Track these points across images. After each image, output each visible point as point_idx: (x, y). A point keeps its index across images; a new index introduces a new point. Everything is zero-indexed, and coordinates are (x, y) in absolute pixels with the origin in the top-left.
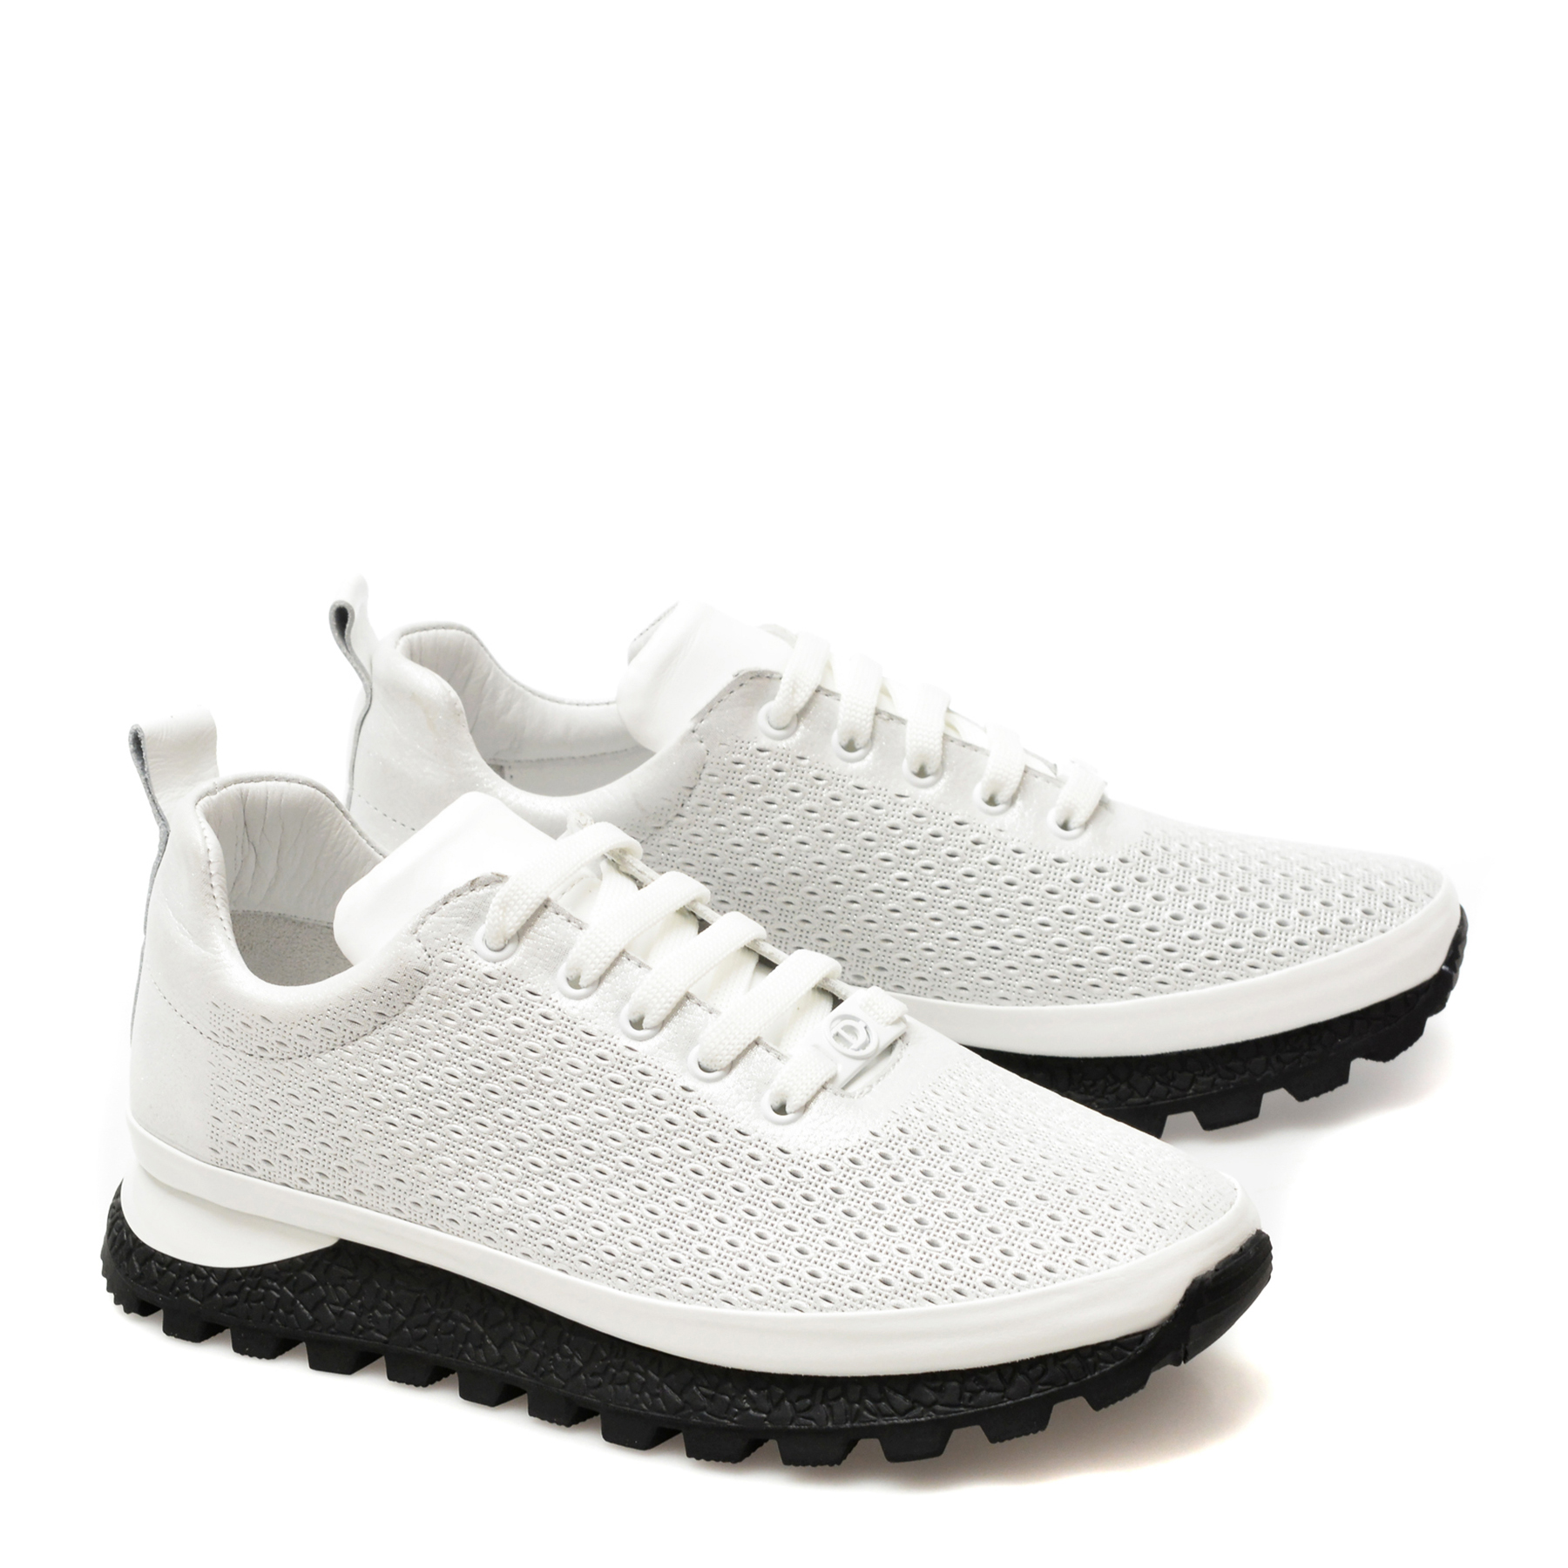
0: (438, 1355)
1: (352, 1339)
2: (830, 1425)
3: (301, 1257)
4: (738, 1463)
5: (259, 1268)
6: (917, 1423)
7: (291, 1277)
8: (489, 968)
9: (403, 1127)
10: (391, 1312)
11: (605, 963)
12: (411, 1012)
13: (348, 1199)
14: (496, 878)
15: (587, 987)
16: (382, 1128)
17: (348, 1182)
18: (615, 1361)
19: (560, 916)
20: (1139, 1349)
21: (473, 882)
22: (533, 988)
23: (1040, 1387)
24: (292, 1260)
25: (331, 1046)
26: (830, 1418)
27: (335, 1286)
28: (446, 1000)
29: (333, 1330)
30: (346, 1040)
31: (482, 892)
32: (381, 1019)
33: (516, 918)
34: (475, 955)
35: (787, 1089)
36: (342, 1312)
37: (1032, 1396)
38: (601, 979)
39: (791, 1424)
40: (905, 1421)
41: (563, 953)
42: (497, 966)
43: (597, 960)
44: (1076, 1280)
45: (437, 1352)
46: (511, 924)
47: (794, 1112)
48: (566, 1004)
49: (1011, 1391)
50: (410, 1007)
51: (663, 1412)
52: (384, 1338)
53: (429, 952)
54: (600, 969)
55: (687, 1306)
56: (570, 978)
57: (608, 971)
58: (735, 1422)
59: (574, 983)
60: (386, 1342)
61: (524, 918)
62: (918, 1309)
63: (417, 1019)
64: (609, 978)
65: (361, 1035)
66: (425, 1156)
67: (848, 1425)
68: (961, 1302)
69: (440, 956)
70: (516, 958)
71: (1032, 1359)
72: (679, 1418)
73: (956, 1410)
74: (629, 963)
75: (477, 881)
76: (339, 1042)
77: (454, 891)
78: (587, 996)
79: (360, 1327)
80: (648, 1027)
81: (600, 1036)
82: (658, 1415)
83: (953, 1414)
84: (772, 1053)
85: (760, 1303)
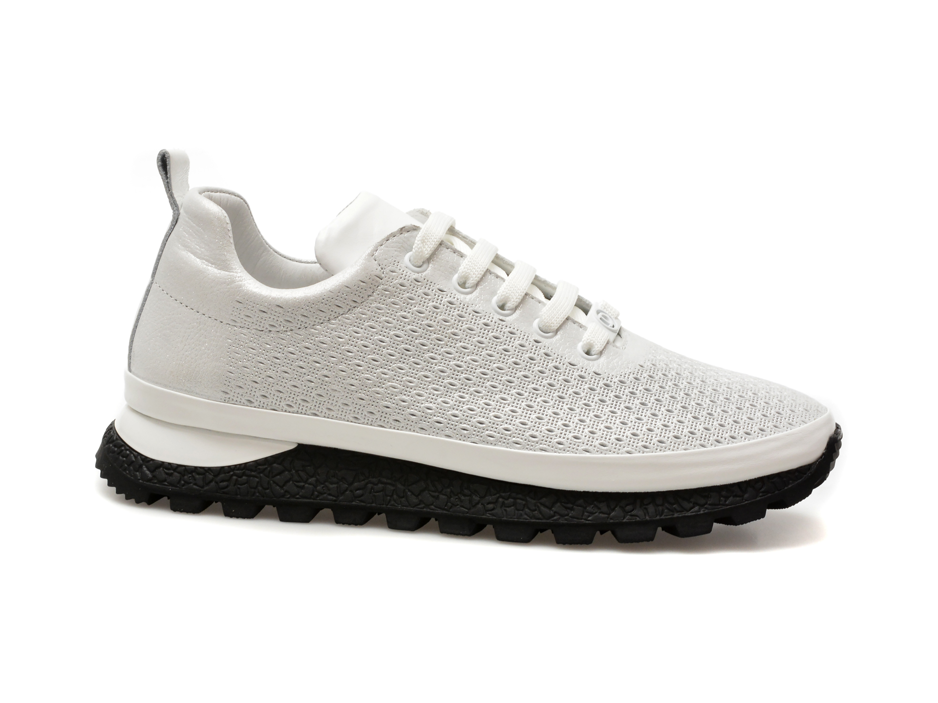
0: (374, 505)
1: (312, 500)
2: (647, 518)
3: (272, 457)
4: (590, 545)
5: (243, 465)
6: (697, 515)
7: (266, 468)
8: (415, 276)
9: (366, 367)
10: (337, 483)
11: (481, 274)
12: (372, 300)
13: (319, 414)
14: (414, 227)
15: (471, 288)
16: (352, 368)
17: (322, 403)
18: (503, 494)
19: (449, 250)
20: (809, 474)
21: (402, 229)
22: (441, 287)
23: (761, 494)
24: (266, 458)
25: (321, 321)
26: (647, 515)
27: (297, 471)
28: (393, 293)
29: (298, 496)
30: (332, 317)
31: (406, 235)
32: (354, 304)
33: (429, 249)
34: (407, 269)
35: (592, 342)
36: (304, 485)
37: (757, 499)
38: (477, 285)
39: (623, 519)
40: (689, 514)
41: (454, 269)
42: (420, 274)
43: (477, 273)
44: (776, 435)
45: (372, 503)
46: (426, 252)
47: (597, 354)
48: (461, 297)
49: (746, 496)
50: (371, 298)
51: (541, 519)
52: (334, 498)
53: (381, 266)
54: (478, 277)
55: (561, 454)
56: (460, 283)
57: (482, 279)
58: (589, 520)
59: (463, 285)
60: (335, 501)
61: (433, 249)
62: (696, 450)
63: (375, 305)
64: (482, 283)
65: (341, 313)
66: (380, 385)
67: (658, 517)
68: (720, 447)
69: (387, 269)
70: (429, 270)
71: (755, 479)
72: (552, 521)
73: (717, 507)
74: (491, 275)
75: (404, 229)
76: (327, 319)
77: (392, 233)
78: (471, 293)
79: (316, 493)
80: (509, 308)
81: (484, 313)
82: (537, 521)
83: (717, 510)
84: (577, 324)
85: (606, 450)
